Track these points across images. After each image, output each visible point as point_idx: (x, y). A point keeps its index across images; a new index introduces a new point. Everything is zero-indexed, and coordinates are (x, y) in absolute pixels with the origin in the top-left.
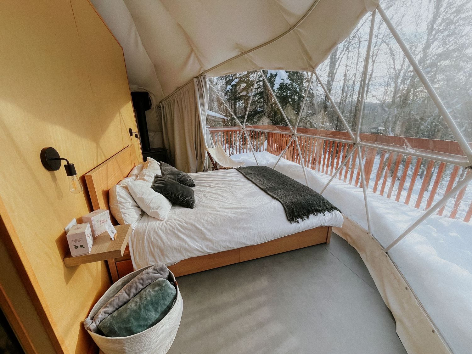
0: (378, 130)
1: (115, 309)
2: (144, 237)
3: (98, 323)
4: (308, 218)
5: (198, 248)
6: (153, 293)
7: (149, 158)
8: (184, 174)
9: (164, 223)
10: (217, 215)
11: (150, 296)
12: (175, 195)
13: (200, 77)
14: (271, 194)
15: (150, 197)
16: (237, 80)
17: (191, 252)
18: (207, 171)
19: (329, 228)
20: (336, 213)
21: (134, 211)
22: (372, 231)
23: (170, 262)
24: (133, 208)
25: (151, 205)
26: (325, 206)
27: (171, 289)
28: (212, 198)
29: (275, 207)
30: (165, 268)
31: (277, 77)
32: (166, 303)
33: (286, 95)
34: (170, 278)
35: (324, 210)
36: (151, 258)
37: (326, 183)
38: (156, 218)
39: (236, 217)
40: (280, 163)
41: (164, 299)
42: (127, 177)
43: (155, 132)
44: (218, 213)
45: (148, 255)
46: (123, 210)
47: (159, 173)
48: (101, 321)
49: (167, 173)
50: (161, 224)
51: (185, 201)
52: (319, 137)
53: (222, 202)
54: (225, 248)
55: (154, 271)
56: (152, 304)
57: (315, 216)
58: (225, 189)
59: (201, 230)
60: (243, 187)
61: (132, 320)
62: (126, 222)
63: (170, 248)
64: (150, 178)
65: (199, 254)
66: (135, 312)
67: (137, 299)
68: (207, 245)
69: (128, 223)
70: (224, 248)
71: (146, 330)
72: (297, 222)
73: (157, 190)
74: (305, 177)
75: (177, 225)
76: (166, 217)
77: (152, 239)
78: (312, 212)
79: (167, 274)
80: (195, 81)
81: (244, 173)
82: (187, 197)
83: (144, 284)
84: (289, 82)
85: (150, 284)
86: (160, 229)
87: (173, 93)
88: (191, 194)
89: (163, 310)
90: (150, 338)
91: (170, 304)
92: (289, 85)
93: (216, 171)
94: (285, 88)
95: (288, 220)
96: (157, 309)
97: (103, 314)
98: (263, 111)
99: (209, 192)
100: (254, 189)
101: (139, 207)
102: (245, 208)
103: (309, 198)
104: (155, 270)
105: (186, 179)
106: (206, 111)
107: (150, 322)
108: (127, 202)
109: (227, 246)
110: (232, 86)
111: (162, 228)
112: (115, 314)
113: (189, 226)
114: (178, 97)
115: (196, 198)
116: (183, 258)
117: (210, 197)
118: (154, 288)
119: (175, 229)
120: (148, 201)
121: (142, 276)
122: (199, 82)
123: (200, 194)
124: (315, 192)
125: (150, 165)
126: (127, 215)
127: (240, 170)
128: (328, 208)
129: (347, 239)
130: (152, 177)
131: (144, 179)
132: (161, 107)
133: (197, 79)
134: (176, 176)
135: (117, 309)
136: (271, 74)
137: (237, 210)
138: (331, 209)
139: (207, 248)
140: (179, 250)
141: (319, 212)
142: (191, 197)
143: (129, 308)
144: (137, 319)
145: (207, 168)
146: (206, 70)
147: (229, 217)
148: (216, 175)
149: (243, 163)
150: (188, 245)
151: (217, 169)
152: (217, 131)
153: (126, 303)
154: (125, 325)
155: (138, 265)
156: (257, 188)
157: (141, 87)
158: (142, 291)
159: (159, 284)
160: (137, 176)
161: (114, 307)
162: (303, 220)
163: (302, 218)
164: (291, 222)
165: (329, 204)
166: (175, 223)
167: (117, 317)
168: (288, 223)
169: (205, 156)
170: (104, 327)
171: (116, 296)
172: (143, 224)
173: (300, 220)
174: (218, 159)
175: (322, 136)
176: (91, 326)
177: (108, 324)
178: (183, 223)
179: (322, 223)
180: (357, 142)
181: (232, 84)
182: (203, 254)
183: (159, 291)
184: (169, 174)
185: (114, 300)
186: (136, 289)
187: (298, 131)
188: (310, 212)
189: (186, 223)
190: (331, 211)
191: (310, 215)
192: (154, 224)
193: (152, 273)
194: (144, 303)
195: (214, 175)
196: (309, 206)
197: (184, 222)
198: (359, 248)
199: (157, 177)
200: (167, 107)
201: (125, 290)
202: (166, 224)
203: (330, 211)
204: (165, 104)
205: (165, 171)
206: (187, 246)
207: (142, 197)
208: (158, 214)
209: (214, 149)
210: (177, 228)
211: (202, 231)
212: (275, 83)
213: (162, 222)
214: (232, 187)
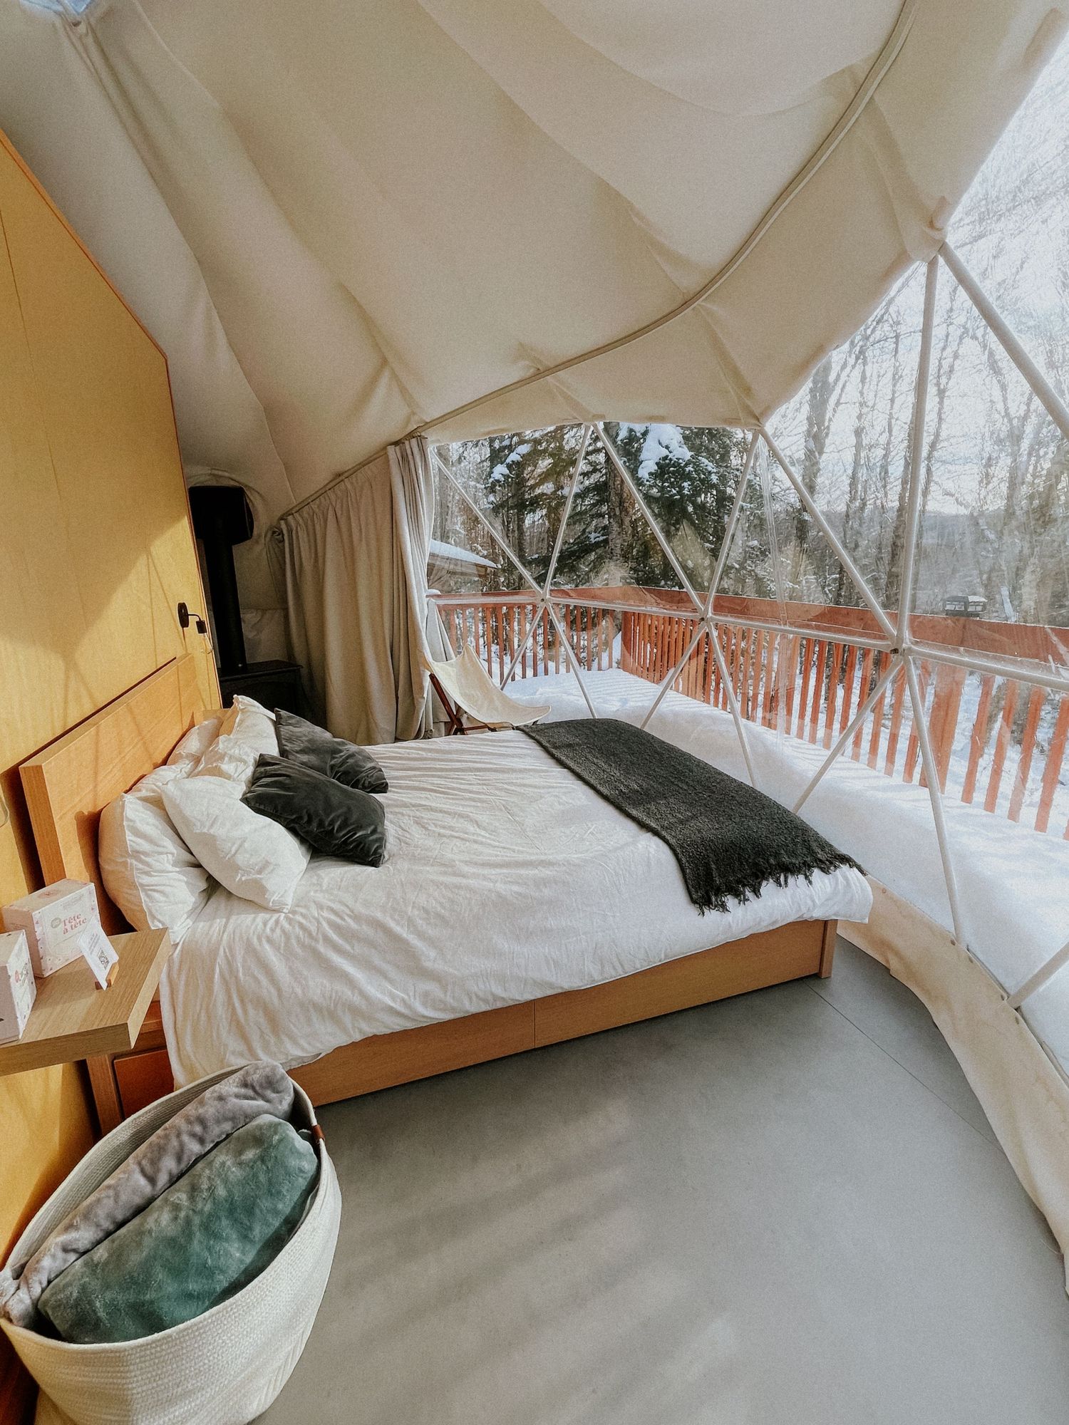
0: (967, 604)
1: (101, 1234)
2: (213, 970)
3: (37, 1290)
4: (756, 892)
5: (392, 1004)
6: (236, 1173)
7: (239, 697)
8: (353, 748)
9: (282, 918)
10: (459, 887)
11: (226, 1181)
12: (321, 824)
13: (407, 442)
14: (634, 812)
15: (236, 834)
16: (524, 449)
17: (369, 1018)
18: (428, 735)
19: (825, 925)
20: (847, 873)
21: (180, 880)
22: (968, 936)
23: (300, 1053)
24: (178, 869)
25: (241, 859)
26: (811, 852)
27: (300, 1155)
28: (442, 831)
29: (649, 858)
30: (283, 1078)
31: (649, 437)
32: (280, 1206)
33: (679, 493)
34: (297, 1116)
35: (810, 867)
36: (233, 1044)
37: (811, 775)
38: (255, 902)
39: (520, 894)
40: (663, 706)
41: (273, 1191)
42: (165, 762)
43: (264, 611)
44: (464, 881)
45: (224, 1033)
46: (145, 880)
47: (273, 750)
48: (49, 1282)
49: (298, 749)
50: (271, 923)
51: (352, 842)
52: (782, 627)
53: (475, 842)
54: (486, 1001)
55: (243, 1091)
56: (231, 1211)
57: (780, 886)
58: (483, 797)
59: (404, 942)
61: (160, 1275)
62: (154, 917)
63: (302, 1005)
64: (242, 766)
65: (397, 1025)
66: (172, 1242)
67: (180, 1196)
68: (426, 994)
69: (160, 921)
70: (481, 1003)
71: (207, 1314)
72: (723, 907)
73: (262, 807)
74: (745, 751)
75: (325, 925)
76: (289, 901)
77: (241, 974)
78: (770, 874)
79: (288, 1099)
80: (393, 453)
81: (548, 745)
82: (360, 827)
83: (208, 1138)
84: (687, 454)
85: (228, 1136)
86: (269, 941)
87: (322, 493)
88: (374, 816)
89: (269, 1231)
90: (221, 1341)
91: (294, 1208)
92: (686, 465)
93: (459, 736)
94: (673, 473)
95: (694, 901)
96: (250, 1229)
97: (60, 1254)
98: (606, 541)
99: (432, 810)
100: (581, 796)
101: (198, 866)
102: (550, 864)
103: (758, 828)
104: (245, 1085)
105: (358, 766)
106: (426, 544)
107: (222, 1282)
108: (161, 849)
109: (493, 994)
110: (509, 467)
111: (275, 936)
112: (101, 1253)
113: (367, 930)
114: (339, 501)
115: (391, 829)
116: (343, 1040)
117: (436, 825)
118: (240, 1153)
119: (317, 940)
120: (230, 845)
121: (201, 1111)
122: (405, 459)
123: (403, 815)
124: (779, 807)
125: (242, 721)
126: (156, 895)
127: (533, 735)
128: (821, 861)
129: (887, 961)
130: (245, 762)
131: (218, 772)
132: (285, 532)
133: (398, 448)
134: (328, 757)
135: (108, 1234)
136: (631, 430)
137: (523, 872)
138: (831, 863)
139: (424, 1004)
140: (330, 1014)
141: (793, 873)
142: (372, 827)
143: (150, 1232)
144: (178, 1272)
145: (429, 724)
146: (428, 421)
147: (499, 895)
148: (457, 752)
149: (545, 708)
150: (362, 994)
151: (461, 731)
152: (464, 607)
153: (140, 1210)
154: (131, 1297)
155: (190, 1071)
156: (590, 792)
157: (220, 473)
158: (200, 1166)
159: (259, 1139)
160: (197, 760)
161: (98, 1225)
162: (740, 901)
163: (737, 894)
164: (701, 909)
165: (824, 845)
166: (318, 922)
167: (107, 1263)
168: (693, 911)
169: (422, 688)
170: (59, 1306)
171: (109, 1187)
172: (211, 927)
173: (730, 901)
174: (464, 695)
175: (791, 624)
176: (10, 1303)
177: (75, 1295)
178: (346, 918)
179: (804, 910)
180: (904, 645)
181: (509, 460)
182: (410, 1025)
183: (259, 1163)
184: (302, 751)
185: (99, 1200)
186: (179, 1159)
187: (718, 608)
188: (763, 874)
189: (357, 918)
190: (832, 868)
191: (764, 883)
192: (248, 923)
193: (237, 1096)
194: (202, 1210)
195: (449, 752)
196: (758, 854)
197: (348, 915)
198: (927, 992)
199: (262, 762)
200: (303, 535)
201: (139, 1164)
202: (290, 921)
203: (829, 868)
204: (298, 523)
205: (289, 740)
206: (357, 999)
207: (212, 831)
208: (262, 890)
209: (452, 665)
210: (327, 940)
211: (408, 944)
212: (642, 457)
213: (276, 916)
214: (507, 791)
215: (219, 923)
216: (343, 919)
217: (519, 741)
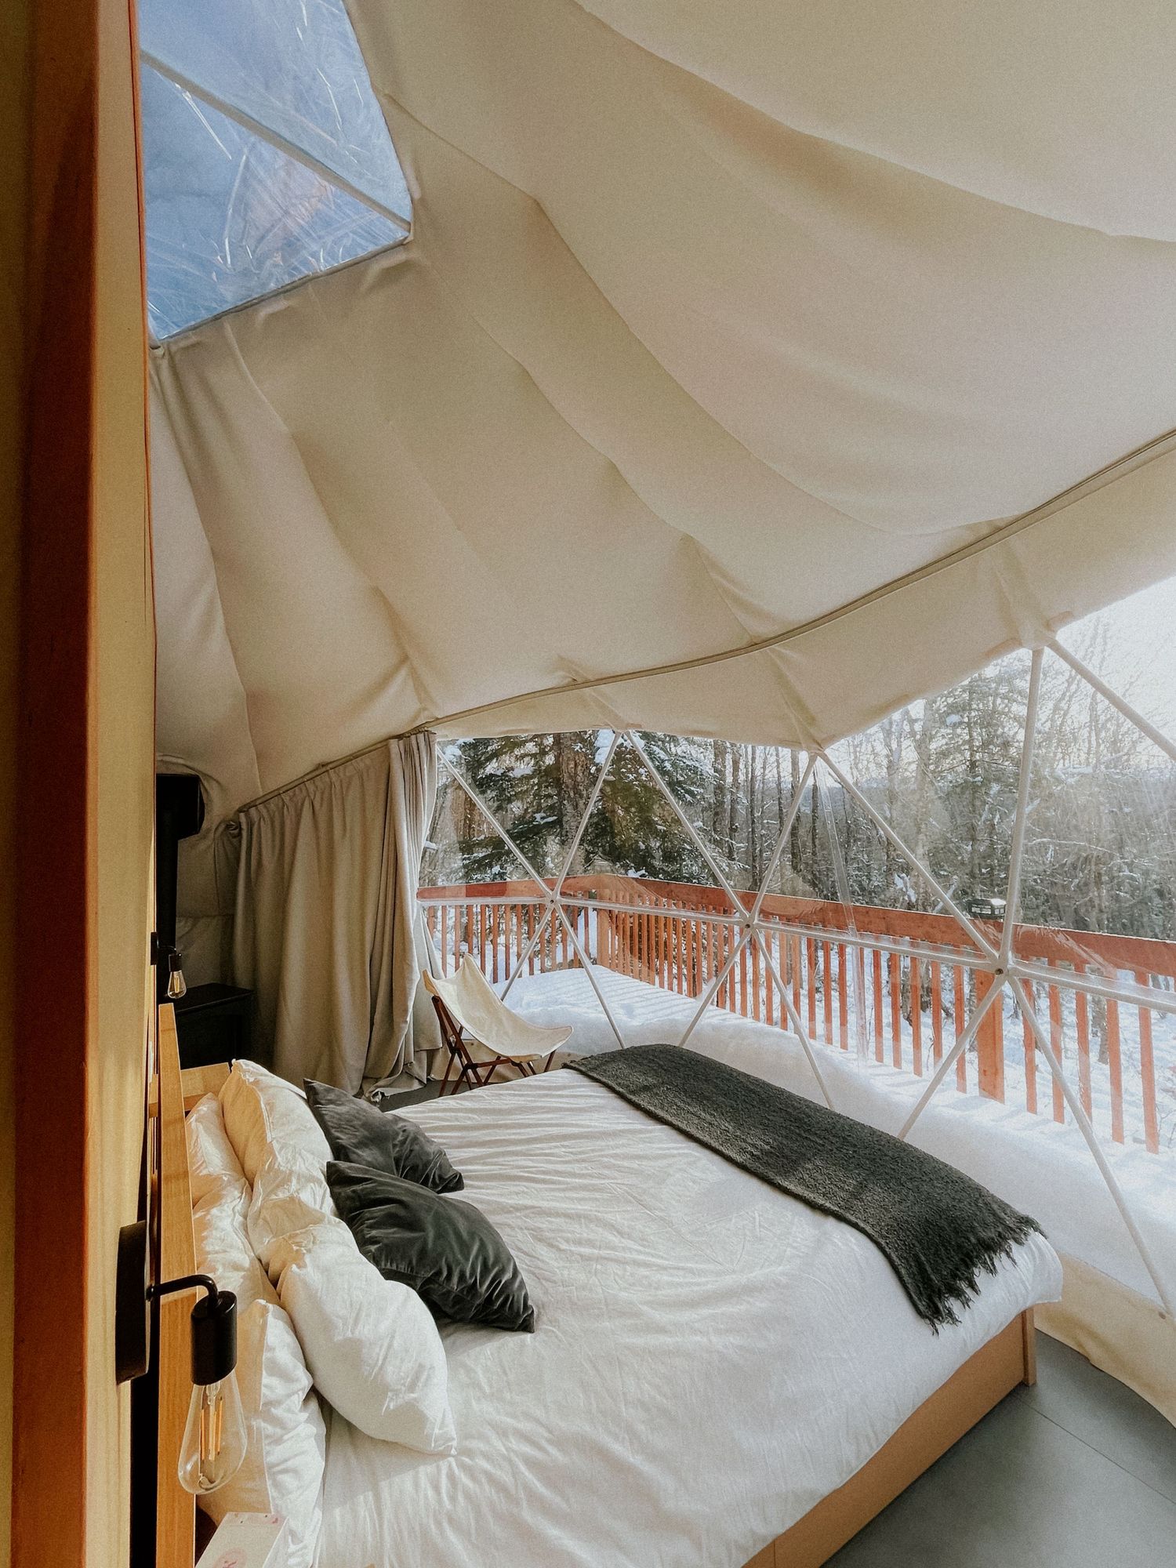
4: (972, 1285)
9: (456, 1468)
10: (666, 1352)
13: (413, 737)
14: (785, 1184)
15: (383, 1327)
20: (1036, 1240)
26: (999, 1219)
33: (637, 779)
35: (1006, 1240)
39: (744, 1349)
44: (668, 1340)
47: (327, 1151)
49: (355, 1141)
50: (444, 1484)
51: (498, 1296)
57: (991, 1271)
58: (595, 1181)
59: (632, 1470)
60: (665, 1162)
64: (316, 1190)
75: (523, 1468)
76: (453, 1428)
78: (976, 1257)
80: (395, 746)
86: (451, 1521)
87: (300, 783)
99: (545, 1213)
100: (709, 1169)
101: (318, 1394)
113: (578, 1463)
114: (318, 793)
117: (567, 1241)
119: (518, 1504)
122: (408, 753)
127: (594, 1076)
128: (1011, 1228)
130: (316, 1182)
133: (401, 742)
134: (390, 1146)
137: (731, 1309)
138: (1020, 1230)
141: (995, 1252)
146: (438, 716)
149: (567, 1029)
162: (964, 1303)
163: (958, 1294)
164: (933, 1325)
166: (510, 1461)
168: (922, 1328)
173: (955, 1306)
174: (469, 1019)
178: (544, 1443)
180: (1009, 966)
184: (362, 1143)
188: (971, 1258)
189: (558, 1442)
190: (1023, 1237)
191: (976, 1272)
192: (411, 1491)
196: (956, 1232)
197: (546, 1440)
199: (332, 1179)
200: (265, 830)
202: (469, 1471)
205: (339, 1127)
207: (357, 1334)
208: (414, 1416)
210: (533, 1496)
213: (444, 1466)
214: (619, 1169)
215: (364, 1502)
216: (541, 1448)
217: (580, 1086)
